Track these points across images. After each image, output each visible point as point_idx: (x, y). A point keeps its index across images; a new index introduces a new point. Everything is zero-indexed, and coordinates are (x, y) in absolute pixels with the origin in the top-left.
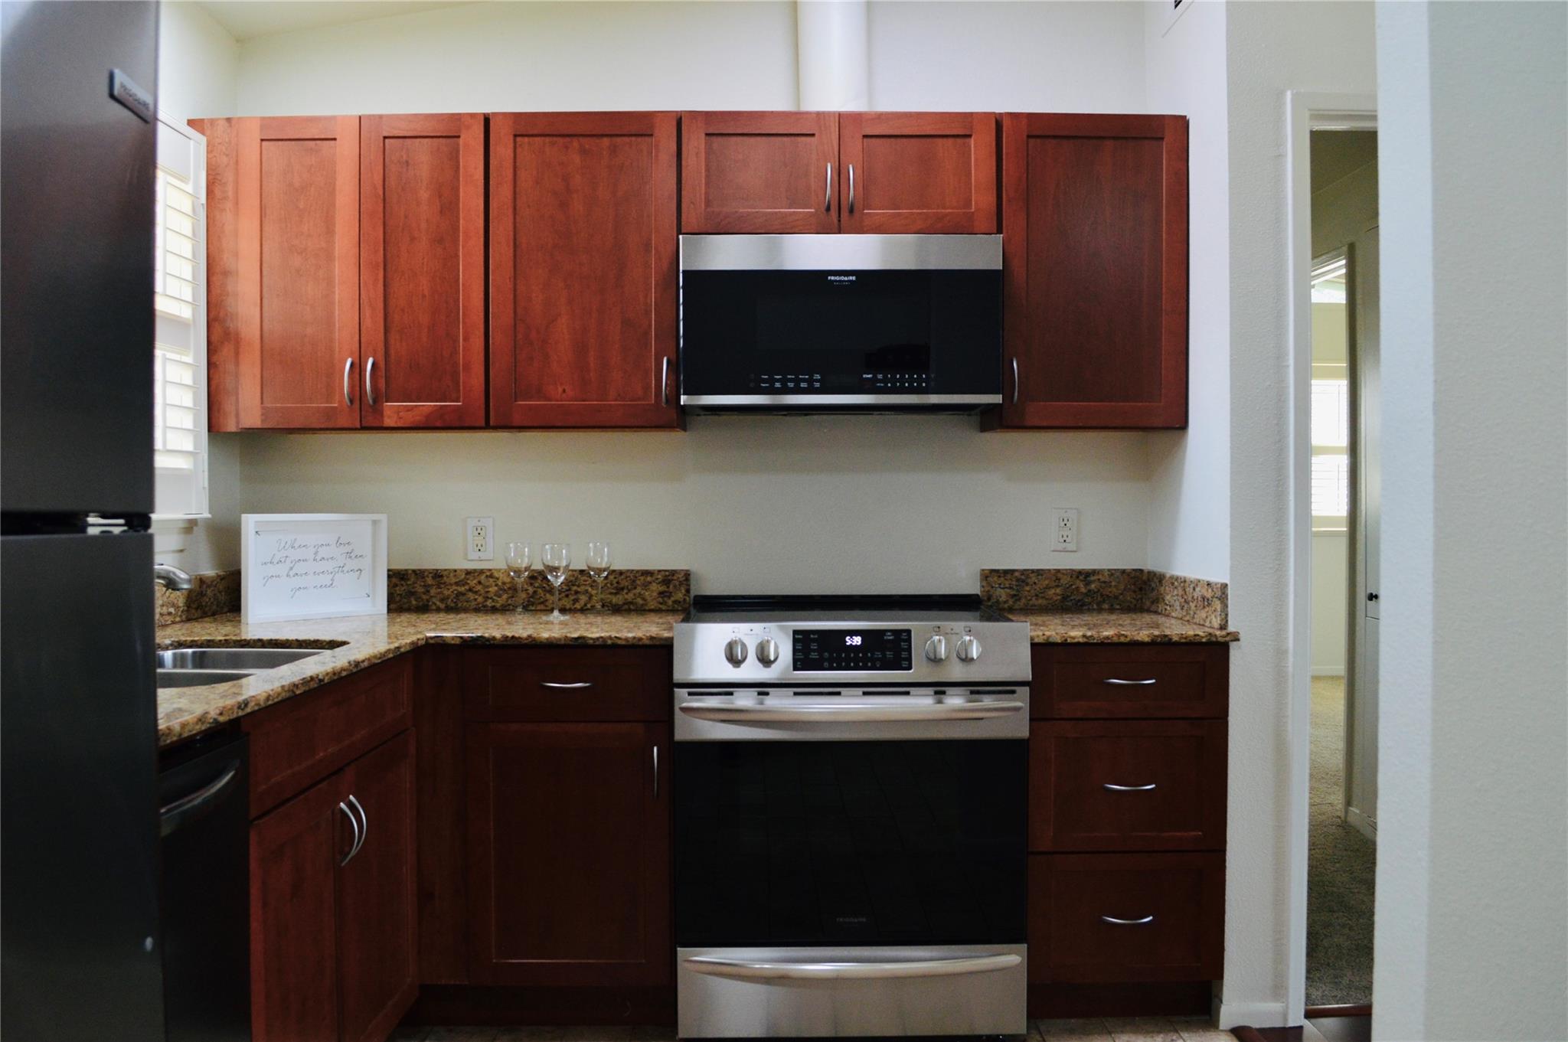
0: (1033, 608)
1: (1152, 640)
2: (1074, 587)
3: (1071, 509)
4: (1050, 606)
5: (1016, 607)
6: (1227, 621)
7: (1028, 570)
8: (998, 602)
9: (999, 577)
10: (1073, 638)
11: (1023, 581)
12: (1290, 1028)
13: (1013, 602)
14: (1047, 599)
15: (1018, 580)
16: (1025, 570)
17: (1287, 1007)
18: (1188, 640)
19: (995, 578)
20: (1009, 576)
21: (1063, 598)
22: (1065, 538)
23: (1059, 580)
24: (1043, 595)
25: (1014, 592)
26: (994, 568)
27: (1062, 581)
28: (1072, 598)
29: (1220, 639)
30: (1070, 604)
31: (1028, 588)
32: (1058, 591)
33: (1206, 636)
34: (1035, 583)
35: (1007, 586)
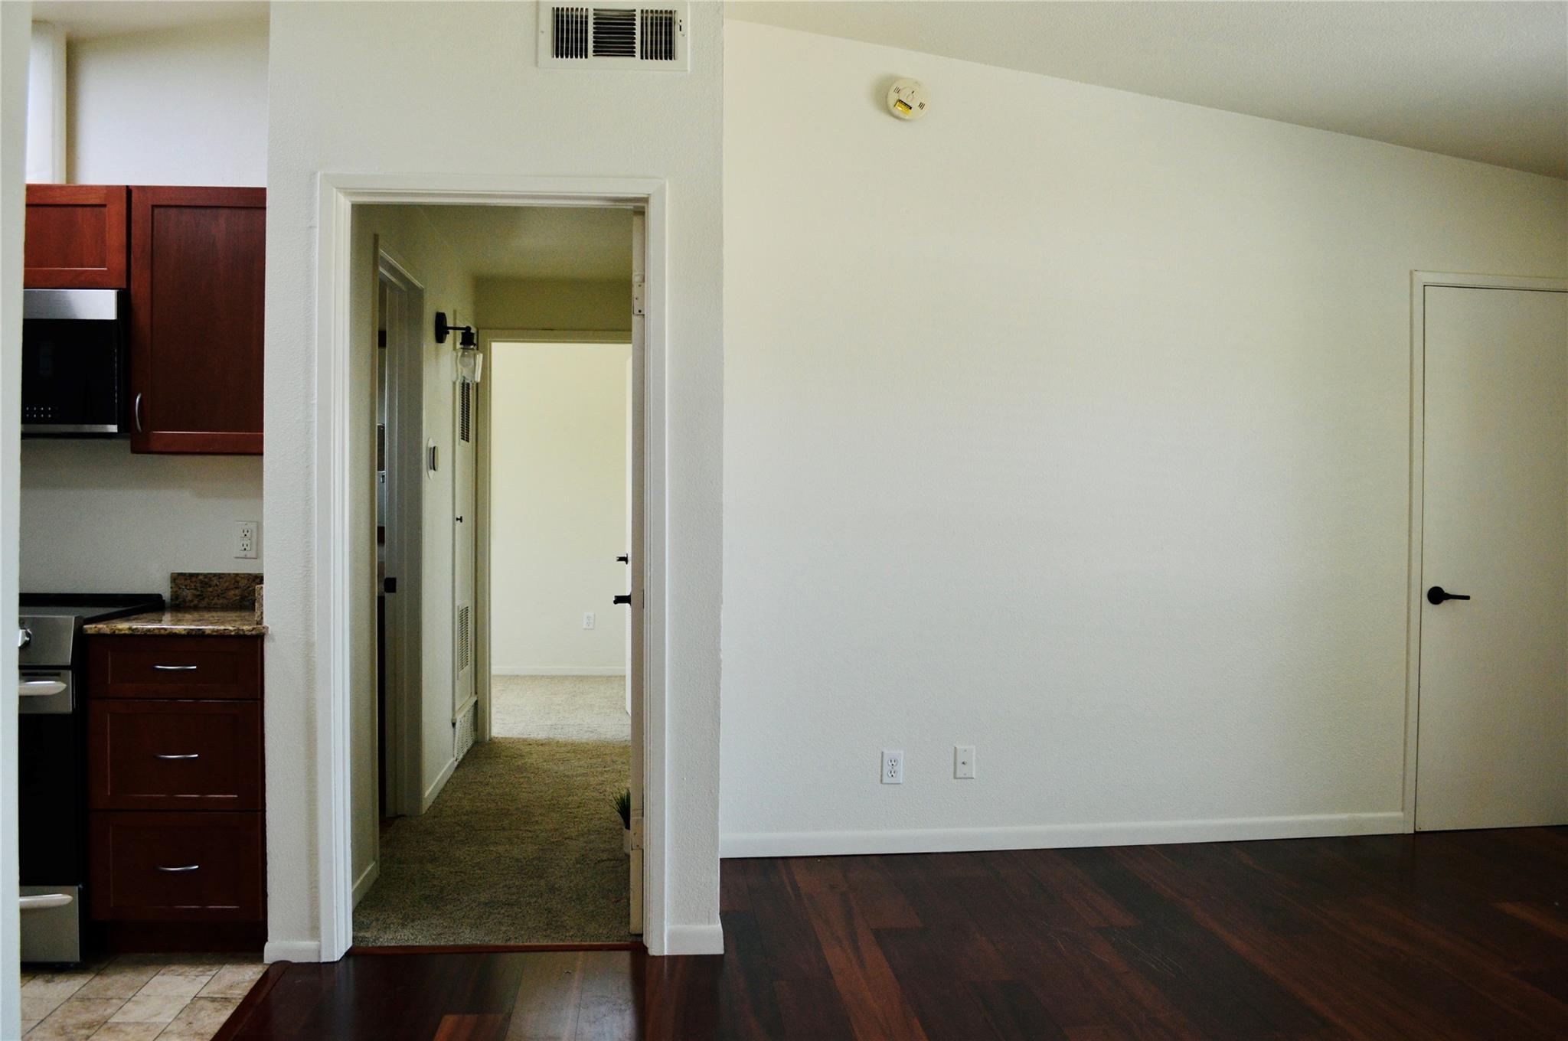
0: (216, 606)
1: (188, 633)
2: (251, 589)
3: (251, 522)
4: (230, 605)
5: (201, 605)
6: (262, 618)
7: (211, 574)
8: (184, 601)
9: (186, 579)
10: (119, 630)
11: (206, 584)
12: (324, 963)
13: (198, 601)
14: (227, 599)
15: (201, 582)
16: (208, 574)
17: (320, 946)
18: (218, 633)
19: (183, 581)
20: (194, 579)
21: (242, 598)
22: (245, 547)
23: (238, 582)
24: (223, 596)
25: (198, 593)
26: (180, 571)
27: (240, 584)
28: (250, 598)
29: (247, 633)
30: (248, 603)
31: (211, 589)
32: (237, 592)
33: (235, 630)
34: (217, 585)
35: (193, 587)
